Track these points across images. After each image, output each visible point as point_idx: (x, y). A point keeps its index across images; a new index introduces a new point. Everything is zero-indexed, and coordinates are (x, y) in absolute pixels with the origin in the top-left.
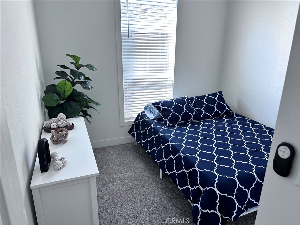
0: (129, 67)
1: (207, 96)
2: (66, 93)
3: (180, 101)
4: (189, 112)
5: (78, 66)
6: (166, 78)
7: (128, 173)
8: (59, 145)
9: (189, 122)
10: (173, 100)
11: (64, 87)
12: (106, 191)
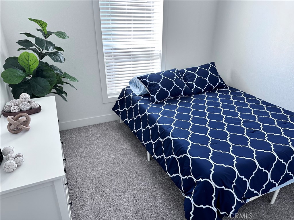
0: (110, 35)
1: (198, 67)
2: (31, 67)
3: (169, 74)
4: (179, 87)
5: (46, 33)
6: (153, 48)
7: (113, 156)
8: (20, 134)
9: (179, 98)
10: (161, 73)
11: (28, 60)
12: (87, 179)
